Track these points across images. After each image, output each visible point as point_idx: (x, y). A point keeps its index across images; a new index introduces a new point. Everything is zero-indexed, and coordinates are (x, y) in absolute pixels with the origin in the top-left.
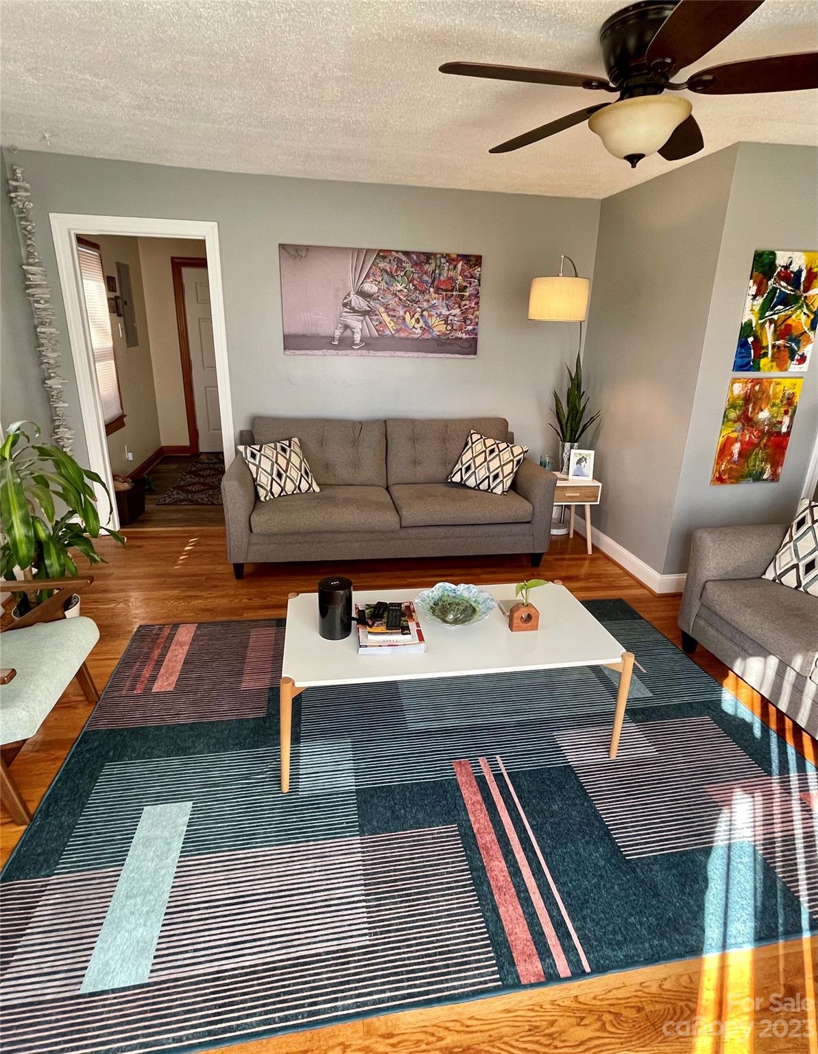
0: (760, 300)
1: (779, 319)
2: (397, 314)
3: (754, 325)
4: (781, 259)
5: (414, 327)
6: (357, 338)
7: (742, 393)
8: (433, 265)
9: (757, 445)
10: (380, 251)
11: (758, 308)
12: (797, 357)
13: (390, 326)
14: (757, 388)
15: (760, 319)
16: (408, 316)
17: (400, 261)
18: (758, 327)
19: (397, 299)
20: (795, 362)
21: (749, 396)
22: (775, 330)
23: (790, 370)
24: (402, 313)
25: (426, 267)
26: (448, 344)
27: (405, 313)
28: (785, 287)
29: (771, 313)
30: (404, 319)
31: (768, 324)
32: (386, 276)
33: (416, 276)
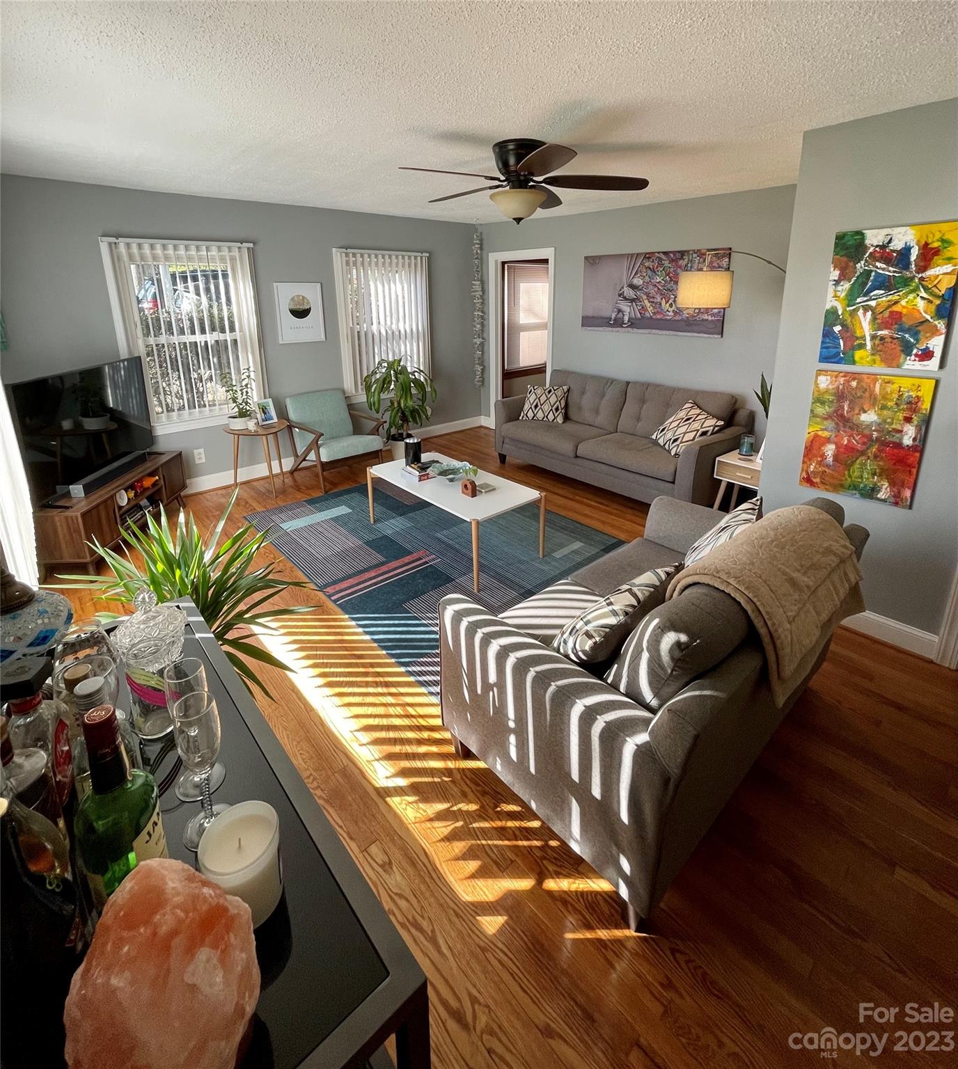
0: (846, 286)
1: (878, 305)
2: (655, 300)
3: (840, 313)
4: (874, 238)
5: (667, 310)
6: (626, 319)
7: (831, 387)
8: (686, 260)
9: (863, 453)
10: (647, 253)
11: (843, 294)
12: (915, 351)
13: (649, 310)
14: (854, 384)
15: (849, 306)
16: (663, 302)
17: (660, 259)
18: (847, 315)
19: (656, 289)
20: (913, 357)
21: (843, 393)
22: (874, 319)
23: (905, 367)
24: (659, 300)
25: (681, 262)
26: (695, 324)
27: (662, 299)
28: (883, 269)
29: (866, 299)
30: (661, 304)
31: (861, 312)
32: (649, 272)
33: (672, 269)
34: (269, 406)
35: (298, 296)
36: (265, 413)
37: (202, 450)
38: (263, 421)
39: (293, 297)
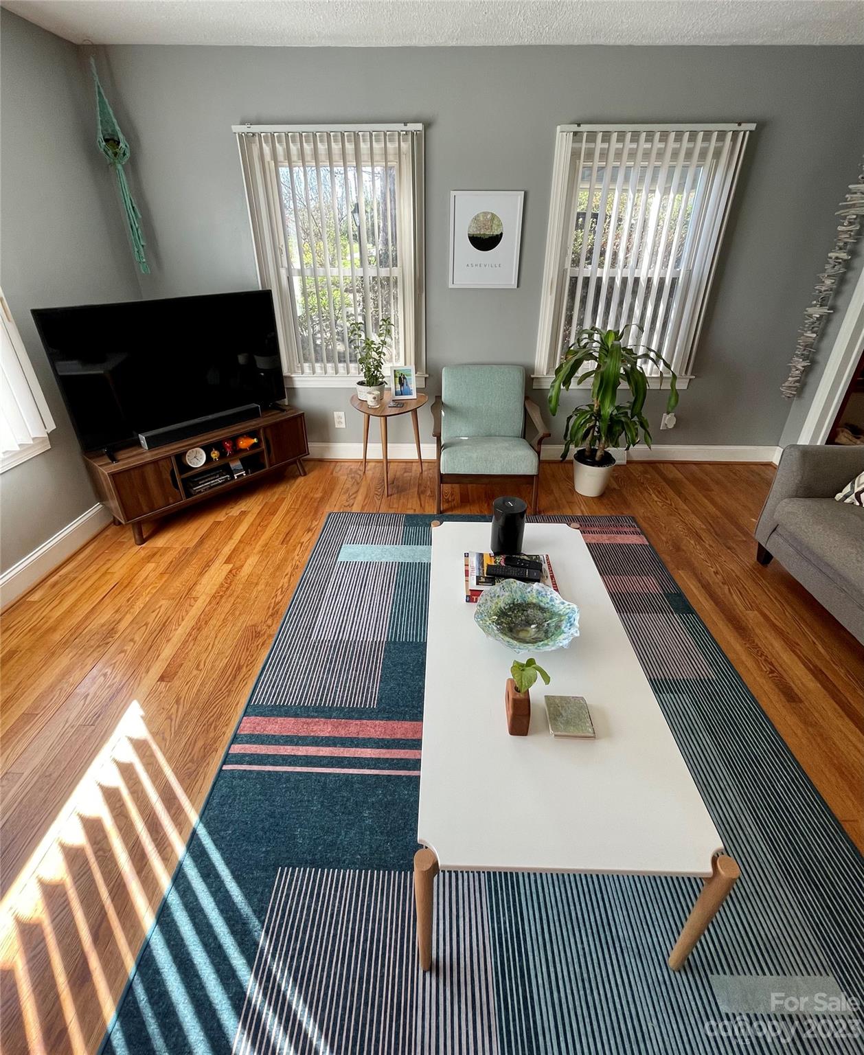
34: (410, 375)
35: (485, 214)
36: (402, 384)
37: (342, 414)
38: (397, 394)
39: (478, 216)
